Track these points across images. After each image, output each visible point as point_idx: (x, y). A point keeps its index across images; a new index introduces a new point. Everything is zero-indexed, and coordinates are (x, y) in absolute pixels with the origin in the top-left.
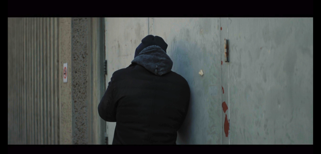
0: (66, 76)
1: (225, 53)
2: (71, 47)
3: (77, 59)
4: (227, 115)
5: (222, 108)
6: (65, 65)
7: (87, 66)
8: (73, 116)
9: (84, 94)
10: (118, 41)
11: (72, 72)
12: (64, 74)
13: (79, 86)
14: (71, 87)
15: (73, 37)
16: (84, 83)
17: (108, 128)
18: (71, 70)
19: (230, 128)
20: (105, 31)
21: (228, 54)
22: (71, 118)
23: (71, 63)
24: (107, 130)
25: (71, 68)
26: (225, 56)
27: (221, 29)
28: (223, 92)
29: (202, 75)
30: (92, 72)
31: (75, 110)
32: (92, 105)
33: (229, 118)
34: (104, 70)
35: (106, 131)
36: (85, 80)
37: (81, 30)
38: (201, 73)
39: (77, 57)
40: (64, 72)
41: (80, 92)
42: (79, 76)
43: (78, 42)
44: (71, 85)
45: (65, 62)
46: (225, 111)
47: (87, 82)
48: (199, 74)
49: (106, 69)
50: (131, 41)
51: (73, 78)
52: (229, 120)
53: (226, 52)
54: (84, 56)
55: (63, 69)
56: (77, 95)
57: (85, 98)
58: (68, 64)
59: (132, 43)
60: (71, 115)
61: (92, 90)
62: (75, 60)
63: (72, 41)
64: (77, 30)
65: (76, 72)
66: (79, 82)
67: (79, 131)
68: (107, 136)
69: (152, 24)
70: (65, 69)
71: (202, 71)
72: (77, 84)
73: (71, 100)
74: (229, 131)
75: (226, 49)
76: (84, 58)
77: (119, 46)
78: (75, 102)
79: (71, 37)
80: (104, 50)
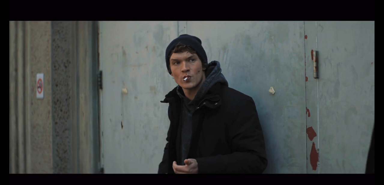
0: (41, 90)
1: (314, 68)
2: (50, 54)
3: (58, 69)
4: (315, 143)
5: (307, 135)
6: (40, 76)
7: (69, 77)
8: (54, 142)
9: (67, 113)
10: (123, 48)
11: (52, 85)
12: (39, 87)
13: (60, 103)
14: (51, 104)
15: (54, 40)
16: (66, 100)
17: (103, 157)
18: (51, 83)
19: (320, 159)
20: (98, 34)
21: (317, 68)
22: (51, 145)
23: (50, 74)
24: (102, 159)
25: (50, 79)
26: (314, 71)
27: (306, 37)
28: (309, 116)
29: (273, 93)
30: (78, 86)
31: (56, 134)
32: (78, 127)
33: (318, 146)
34: (99, 83)
35: (100, 160)
36: (68, 95)
37: (62, 32)
38: (272, 90)
39: (57, 67)
40: (38, 85)
41: (61, 111)
42: (60, 90)
43: (59, 47)
44: (51, 101)
45: (40, 72)
46: (311, 139)
47: (70, 98)
48: (270, 92)
49: (101, 81)
50: (147, 47)
51: (54, 93)
52: (318, 150)
53: (316, 66)
54: (67, 65)
55: (36, 81)
56: (58, 116)
57: (67, 118)
58: (44, 75)
59: (147, 50)
60: (51, 140)
61: (78, 108)
62: (56, 70)
63: (52, 45)
64: (58, 31)
65: (57, 86)
66: (60, 97)
67: (61, 160)
68: (102, 167)
69: (185, 27)
70: (39, 81)
71: (273, 89)
72: (58, 101)
73: (50, 121)
74: (318, 163)
75: (316, 63)
76: (66, 67)
77: (124, 53)
78: (56, 123)
79: (50, 41)
80: (97, 57)
